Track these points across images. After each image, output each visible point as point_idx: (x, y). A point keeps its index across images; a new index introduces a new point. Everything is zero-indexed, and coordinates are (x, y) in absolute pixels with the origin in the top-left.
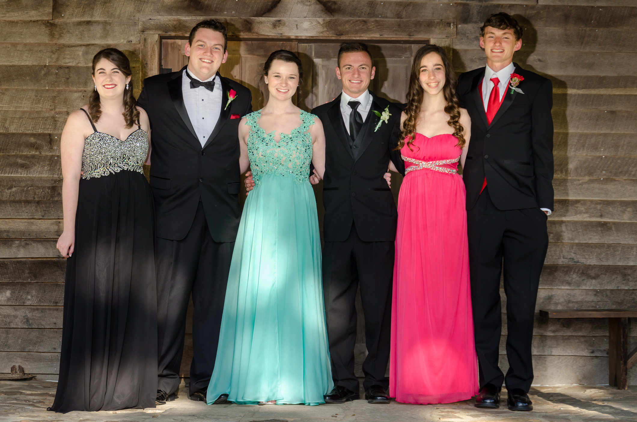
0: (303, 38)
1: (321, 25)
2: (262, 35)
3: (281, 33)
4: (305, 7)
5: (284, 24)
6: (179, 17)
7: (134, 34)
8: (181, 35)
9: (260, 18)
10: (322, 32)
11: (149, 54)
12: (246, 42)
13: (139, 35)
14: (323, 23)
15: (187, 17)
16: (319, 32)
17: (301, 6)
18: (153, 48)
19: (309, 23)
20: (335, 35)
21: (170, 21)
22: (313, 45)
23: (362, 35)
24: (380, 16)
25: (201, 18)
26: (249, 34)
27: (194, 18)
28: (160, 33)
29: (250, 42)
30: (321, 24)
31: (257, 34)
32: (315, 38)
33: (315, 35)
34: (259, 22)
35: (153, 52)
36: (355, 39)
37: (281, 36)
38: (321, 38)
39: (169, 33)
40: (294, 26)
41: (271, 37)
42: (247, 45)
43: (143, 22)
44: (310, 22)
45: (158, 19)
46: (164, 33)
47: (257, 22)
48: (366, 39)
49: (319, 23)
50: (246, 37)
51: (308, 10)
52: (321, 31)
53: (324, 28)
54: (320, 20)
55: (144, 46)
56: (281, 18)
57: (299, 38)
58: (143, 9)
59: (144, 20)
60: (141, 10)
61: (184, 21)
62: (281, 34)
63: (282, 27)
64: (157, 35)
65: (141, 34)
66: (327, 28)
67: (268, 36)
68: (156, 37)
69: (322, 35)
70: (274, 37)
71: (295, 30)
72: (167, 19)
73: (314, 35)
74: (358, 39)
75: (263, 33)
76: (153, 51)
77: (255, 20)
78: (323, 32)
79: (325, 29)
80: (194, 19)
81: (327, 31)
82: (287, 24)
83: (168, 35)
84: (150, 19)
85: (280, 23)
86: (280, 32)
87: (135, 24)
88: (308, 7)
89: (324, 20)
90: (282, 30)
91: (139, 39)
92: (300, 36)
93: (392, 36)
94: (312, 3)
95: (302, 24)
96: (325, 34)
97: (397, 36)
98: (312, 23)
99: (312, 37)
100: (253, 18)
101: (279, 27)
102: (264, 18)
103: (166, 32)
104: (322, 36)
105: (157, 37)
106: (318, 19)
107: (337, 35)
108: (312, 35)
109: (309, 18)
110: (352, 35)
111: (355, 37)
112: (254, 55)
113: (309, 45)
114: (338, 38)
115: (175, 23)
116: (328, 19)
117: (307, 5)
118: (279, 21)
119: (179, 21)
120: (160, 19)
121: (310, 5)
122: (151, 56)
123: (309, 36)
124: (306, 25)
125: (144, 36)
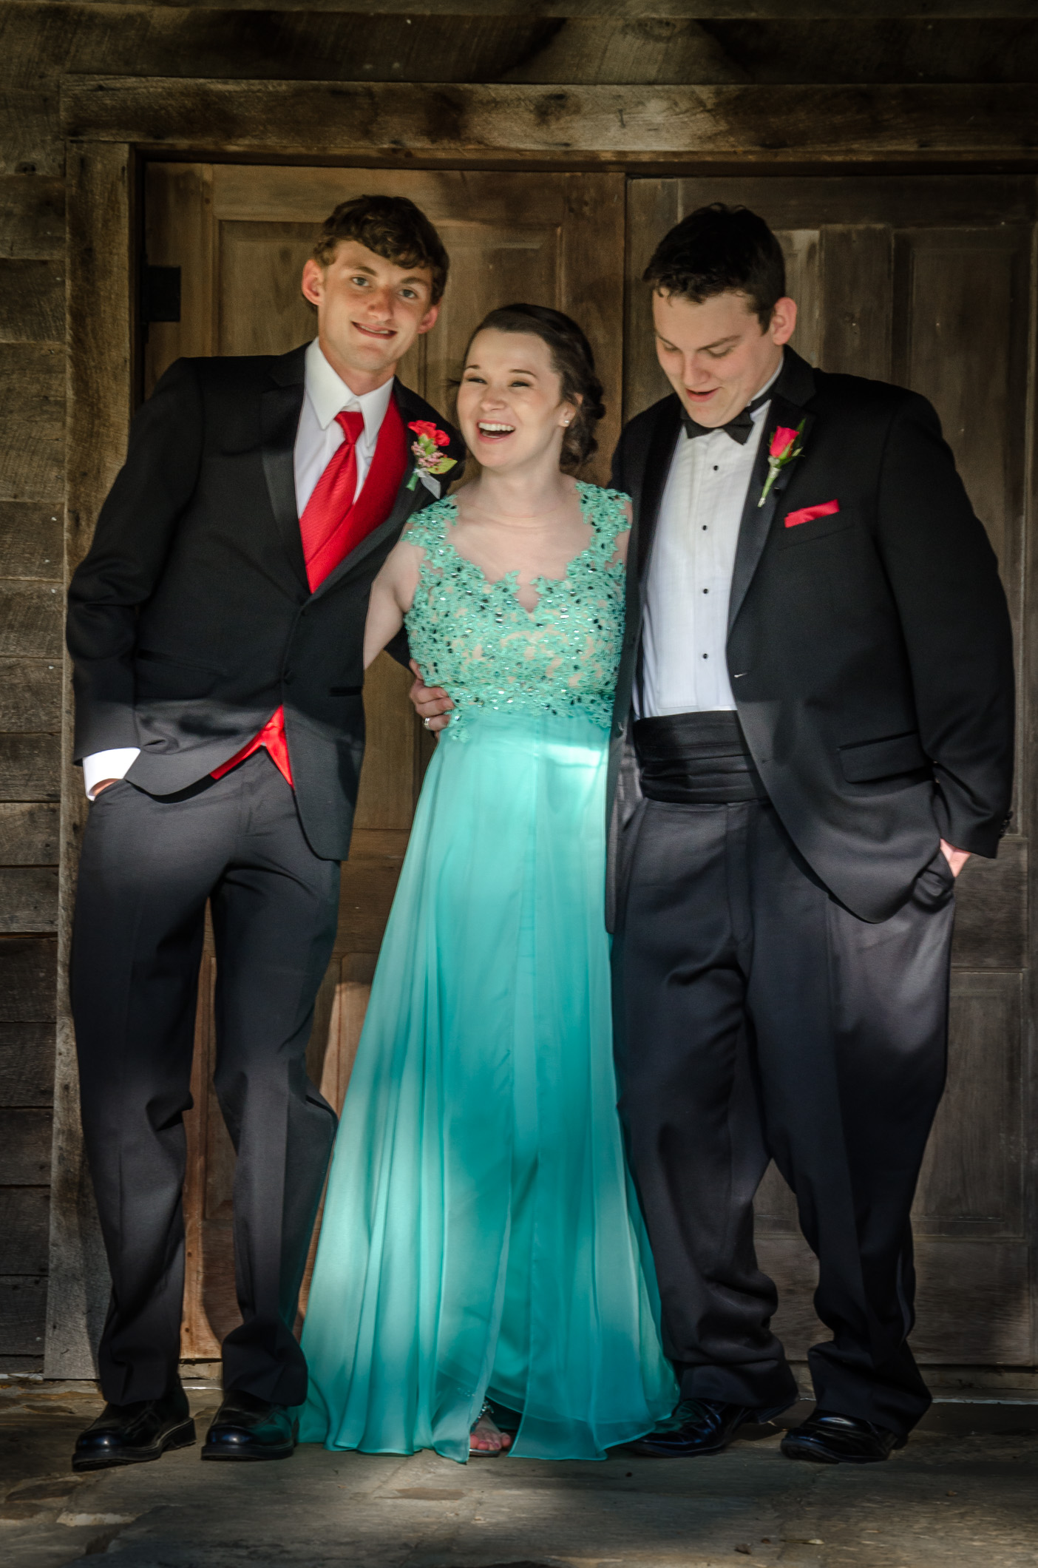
0: (645, 158)
1: (709, 111)
2: (497, 149)
3: (565, 141)
4: (650, 46)
5: (577, 110)
6: (202, 81)
7: (43, 141)
8: (211, 147)
9: (492, 86)
10: (711, 138)
11: (99, 213)
12: (442, 175)
13: (59, 144)
14: (718, 105)
15: (231, 81)
16: (700, 138)
17: (638, 43)
18: (113, 191)
19: (665, 104)
20: (757, 149)
21: (170, 94)
22: (679, 182)
23: (855, 146)
24: (921, 74)
25: (280, 85)
26: (452, 145)
27: (256, 85)
28: (135, 138)
29: (456, 174)
30: (709, 106)
31: (482, 147)
32: (685, 159)
33: (687, 149)
34: (488, 102)
35: (113, 211)
36: (827, 158)
37: (566, 153)
38: (709, 159)
39: (170, 141)
40: (612, 116)
41: (528, 157)
42: (446, 183)
43: (76, 98)
44: (669, 98)
45: (128, 89)
46: (151, 140)
47: (481, 102)
48: (870, 159)
49: (701, 103)
50: (442, 155)
51: (660, 57)
52: (709, 133)
53: (717, 122)
54: (705, 92)
55: (81, 185)
56: (565, 87)
57: (631, 158)
58: (73, 49)
59: (77, 90)
60: (67, 52)
61: (222, 97)
62: (567, 145)
63: (568, 118)
64: (126, 147)
65: (69, 144)
66: (728, 122)
67: (519, 151)
68: (123, 153)
69: (710, 147)
70: (539, 157)
71: (614, 131)
72: (160, 90)
73: (682, 149)
74: (839, 158)
75: (502, 142)
76: (113, 204)
77: (472, 92)
78: (716, 135)
79: (723, 126)
80: (255, 88)
81: (730, 132)
82: (586, 109)
83: (164, 147)
84: (101, 88)
85: (563, 107)
86: (562, 137)
87: (47, 105)
88: (661, 46)
89: (718, 93)
90: (571, 132)
91: (60, 158)
92: (633, 152)
93: (962, 148)
94: (677, 30)
95: (640, 108)
96: (724, 146)
97: (982, 148)
98: (676, 104)
99: (675, 154)
100: (466, 85)
101: (558, 119)
102: (504, 86)
103: (158, 137)
104: (711, 153)
105: (126, 155)
106: (697, 89)
107: (763, 145)
108: (675, 149)
109: (667, 87)
110: (818, 147)
111: (830, 153)
112: (472, 220)
113: (663, 185)
114: (769, 157)
115: (188, 103)
116: (732, 89)
117: (658, 39)
118: (560, 97)
119: (203, 94)
120: (135, 88)
121: (669, 39)
122: (106, 222)
123: (666, 153)
124: (655, 110)
125: (79, 148)
